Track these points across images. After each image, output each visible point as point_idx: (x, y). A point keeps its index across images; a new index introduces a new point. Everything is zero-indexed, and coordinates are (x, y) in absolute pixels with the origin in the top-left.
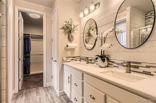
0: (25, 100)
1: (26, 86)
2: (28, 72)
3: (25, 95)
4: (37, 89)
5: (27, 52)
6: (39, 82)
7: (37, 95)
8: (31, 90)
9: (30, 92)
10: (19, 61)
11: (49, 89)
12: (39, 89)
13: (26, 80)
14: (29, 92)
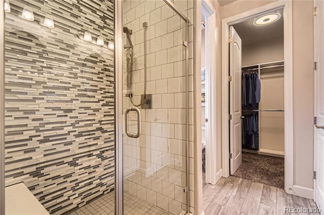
0: (235, 196)
1: (245, 173)
2: (253, 146)
3: (238, 188)
4: (267, 188)
5: (251, 105)
6: (276, 175)
7: (263, 201)
8: (253, 183)
9: (249, 186)
10: (229, 121)
11: (301, 203)
12: (270, 191)
13: (247, 162)
14: (247, 187)
